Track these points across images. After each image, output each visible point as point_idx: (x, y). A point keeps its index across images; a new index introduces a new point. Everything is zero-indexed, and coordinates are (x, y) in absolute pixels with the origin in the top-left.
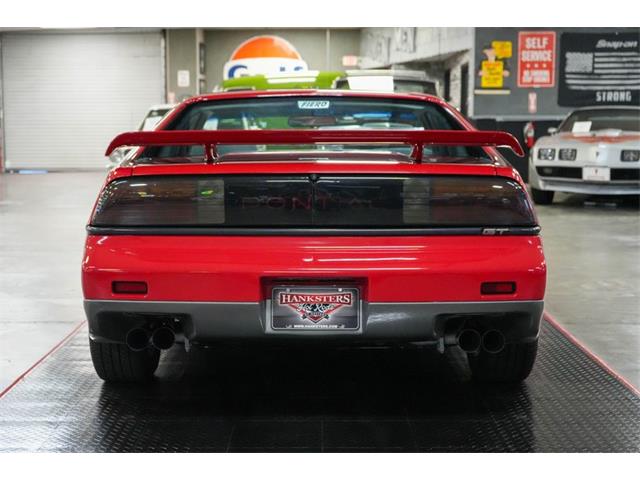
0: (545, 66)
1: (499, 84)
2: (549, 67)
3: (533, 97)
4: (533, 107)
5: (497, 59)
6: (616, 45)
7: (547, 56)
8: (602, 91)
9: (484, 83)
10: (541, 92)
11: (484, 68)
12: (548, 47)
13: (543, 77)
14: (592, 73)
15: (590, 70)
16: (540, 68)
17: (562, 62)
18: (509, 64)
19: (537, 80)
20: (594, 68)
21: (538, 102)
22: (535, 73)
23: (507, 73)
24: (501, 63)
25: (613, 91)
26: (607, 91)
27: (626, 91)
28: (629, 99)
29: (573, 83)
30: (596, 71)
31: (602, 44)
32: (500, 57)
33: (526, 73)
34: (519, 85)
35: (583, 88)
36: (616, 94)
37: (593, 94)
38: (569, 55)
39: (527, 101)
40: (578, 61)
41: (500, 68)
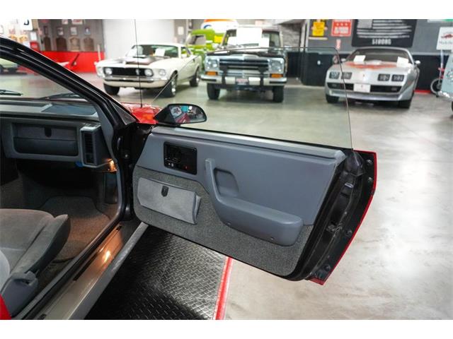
0: (346, 24)
1: (322, 34)
2: (349, 26)
3: (339, 42)
4: (338, 47)
5: (321, 21)
8: (375, 39)
9: (314, 34)
10: (343, 39)
11: (314, 25)
13: (345, 31)
14: (372, 29)
15: (370, 27)
16: (344, 26)
18: (327, 23)
19: (342, 32)
20: (372, 26)
21: (341, 44)
22: (341, 28)
23: (326, 28)
24: (324, 23)
25: (381, 39)
26: (378, 39)
27: (388, 39)
28: (390, 43)
29: (361, 34)
30: (374, 28)
33: (336, 28)
34: (332, 35)
35: (366, 37)
36: (383, 40)
37: (370, 40)
39: (335, 43)
40: (364, 22)
41: (323, 25)
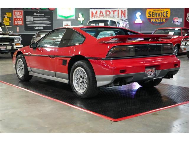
0: (21, 19)
1: (9, 24)
2: (22, 20)
3: (18, 28)
4: (18, 31)
5: (7, 17)
6: (39, 14)
7: (21, 17)
8: (36, 26)
10: (20, 27)
11: (4, 20)
12: (21, 15)
13: (20, 23)
14: (33, 22)
15: (32, 21)
16: (19, 20)
17: (25, 19)
18: (11, 19)
19: (19, 23)
20: (33, 21)
22: (18, 21)
23: (10, 21)
25: (39, 26)
26: (37, 26)
27: (42, 26)
28: (43, 28)
29: (29, 24)
30: (34, 21)
31: (35, 14)
32: (8, 17)
33: (16, 21)
34: (14, 25)
35: (31, 26)
36: (39, 27)
37: (33, 27)
38: (27, 17)
39: (16, 30)
40: (29, 19)
41: (8, 20)
